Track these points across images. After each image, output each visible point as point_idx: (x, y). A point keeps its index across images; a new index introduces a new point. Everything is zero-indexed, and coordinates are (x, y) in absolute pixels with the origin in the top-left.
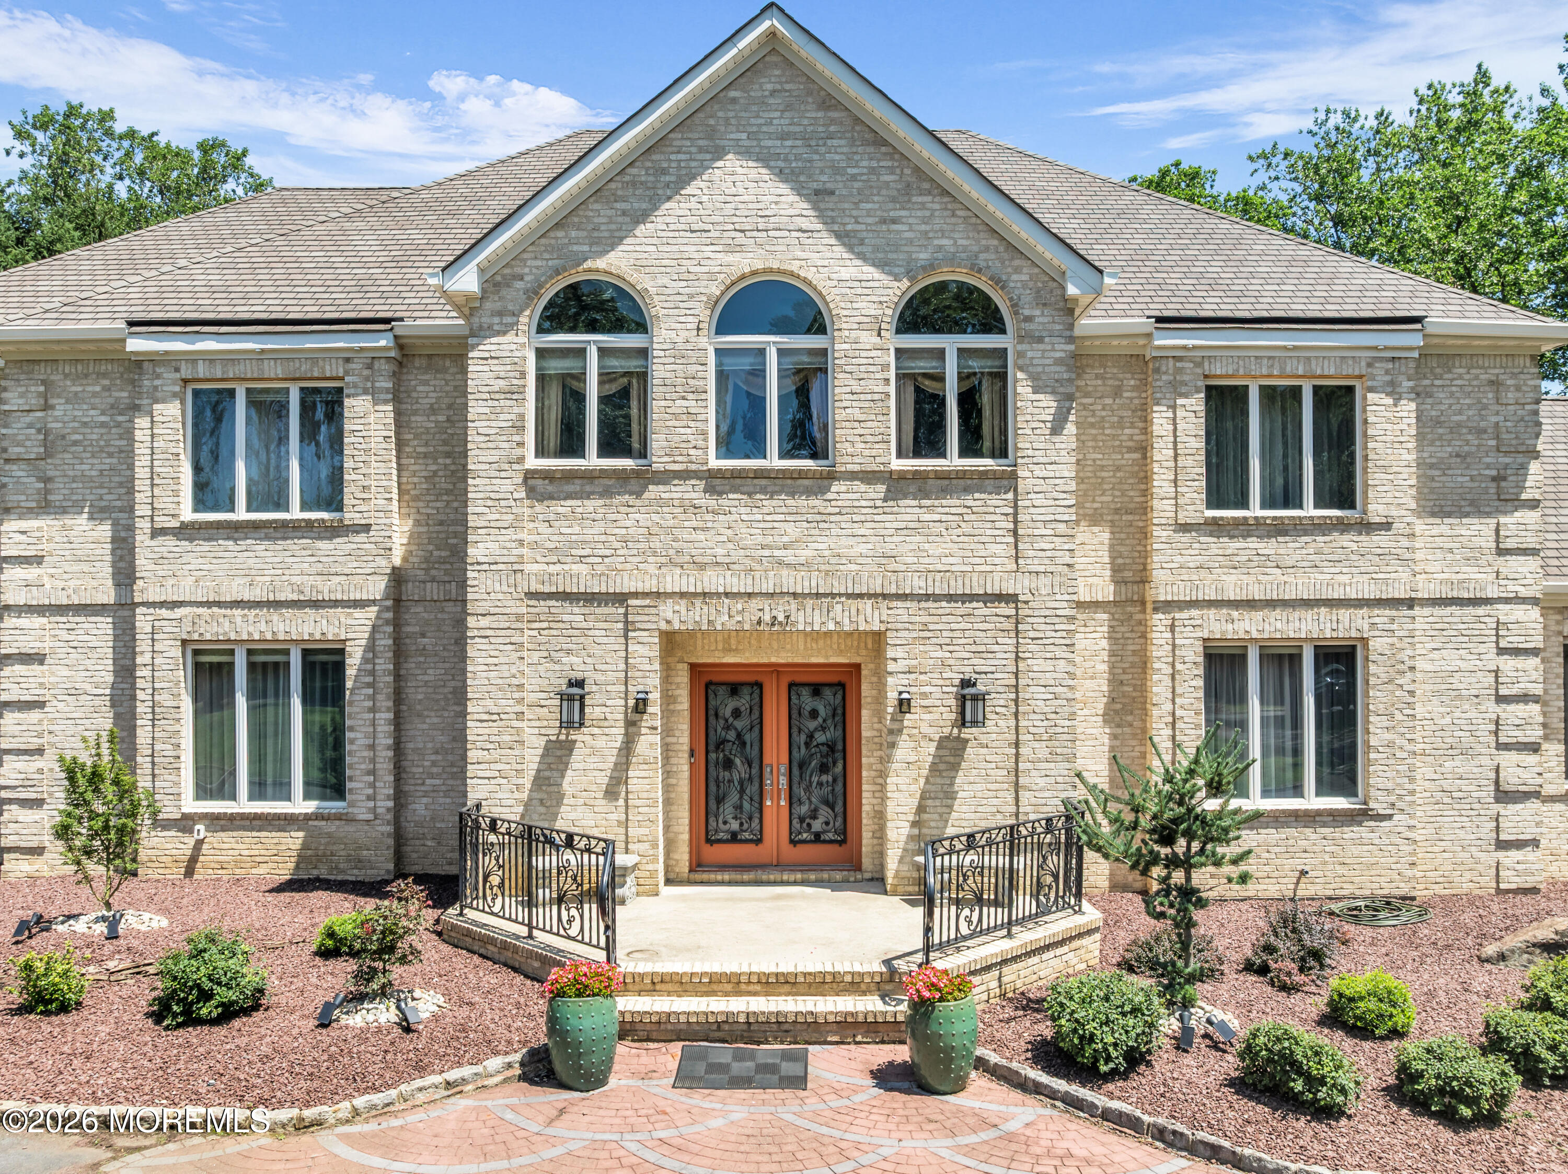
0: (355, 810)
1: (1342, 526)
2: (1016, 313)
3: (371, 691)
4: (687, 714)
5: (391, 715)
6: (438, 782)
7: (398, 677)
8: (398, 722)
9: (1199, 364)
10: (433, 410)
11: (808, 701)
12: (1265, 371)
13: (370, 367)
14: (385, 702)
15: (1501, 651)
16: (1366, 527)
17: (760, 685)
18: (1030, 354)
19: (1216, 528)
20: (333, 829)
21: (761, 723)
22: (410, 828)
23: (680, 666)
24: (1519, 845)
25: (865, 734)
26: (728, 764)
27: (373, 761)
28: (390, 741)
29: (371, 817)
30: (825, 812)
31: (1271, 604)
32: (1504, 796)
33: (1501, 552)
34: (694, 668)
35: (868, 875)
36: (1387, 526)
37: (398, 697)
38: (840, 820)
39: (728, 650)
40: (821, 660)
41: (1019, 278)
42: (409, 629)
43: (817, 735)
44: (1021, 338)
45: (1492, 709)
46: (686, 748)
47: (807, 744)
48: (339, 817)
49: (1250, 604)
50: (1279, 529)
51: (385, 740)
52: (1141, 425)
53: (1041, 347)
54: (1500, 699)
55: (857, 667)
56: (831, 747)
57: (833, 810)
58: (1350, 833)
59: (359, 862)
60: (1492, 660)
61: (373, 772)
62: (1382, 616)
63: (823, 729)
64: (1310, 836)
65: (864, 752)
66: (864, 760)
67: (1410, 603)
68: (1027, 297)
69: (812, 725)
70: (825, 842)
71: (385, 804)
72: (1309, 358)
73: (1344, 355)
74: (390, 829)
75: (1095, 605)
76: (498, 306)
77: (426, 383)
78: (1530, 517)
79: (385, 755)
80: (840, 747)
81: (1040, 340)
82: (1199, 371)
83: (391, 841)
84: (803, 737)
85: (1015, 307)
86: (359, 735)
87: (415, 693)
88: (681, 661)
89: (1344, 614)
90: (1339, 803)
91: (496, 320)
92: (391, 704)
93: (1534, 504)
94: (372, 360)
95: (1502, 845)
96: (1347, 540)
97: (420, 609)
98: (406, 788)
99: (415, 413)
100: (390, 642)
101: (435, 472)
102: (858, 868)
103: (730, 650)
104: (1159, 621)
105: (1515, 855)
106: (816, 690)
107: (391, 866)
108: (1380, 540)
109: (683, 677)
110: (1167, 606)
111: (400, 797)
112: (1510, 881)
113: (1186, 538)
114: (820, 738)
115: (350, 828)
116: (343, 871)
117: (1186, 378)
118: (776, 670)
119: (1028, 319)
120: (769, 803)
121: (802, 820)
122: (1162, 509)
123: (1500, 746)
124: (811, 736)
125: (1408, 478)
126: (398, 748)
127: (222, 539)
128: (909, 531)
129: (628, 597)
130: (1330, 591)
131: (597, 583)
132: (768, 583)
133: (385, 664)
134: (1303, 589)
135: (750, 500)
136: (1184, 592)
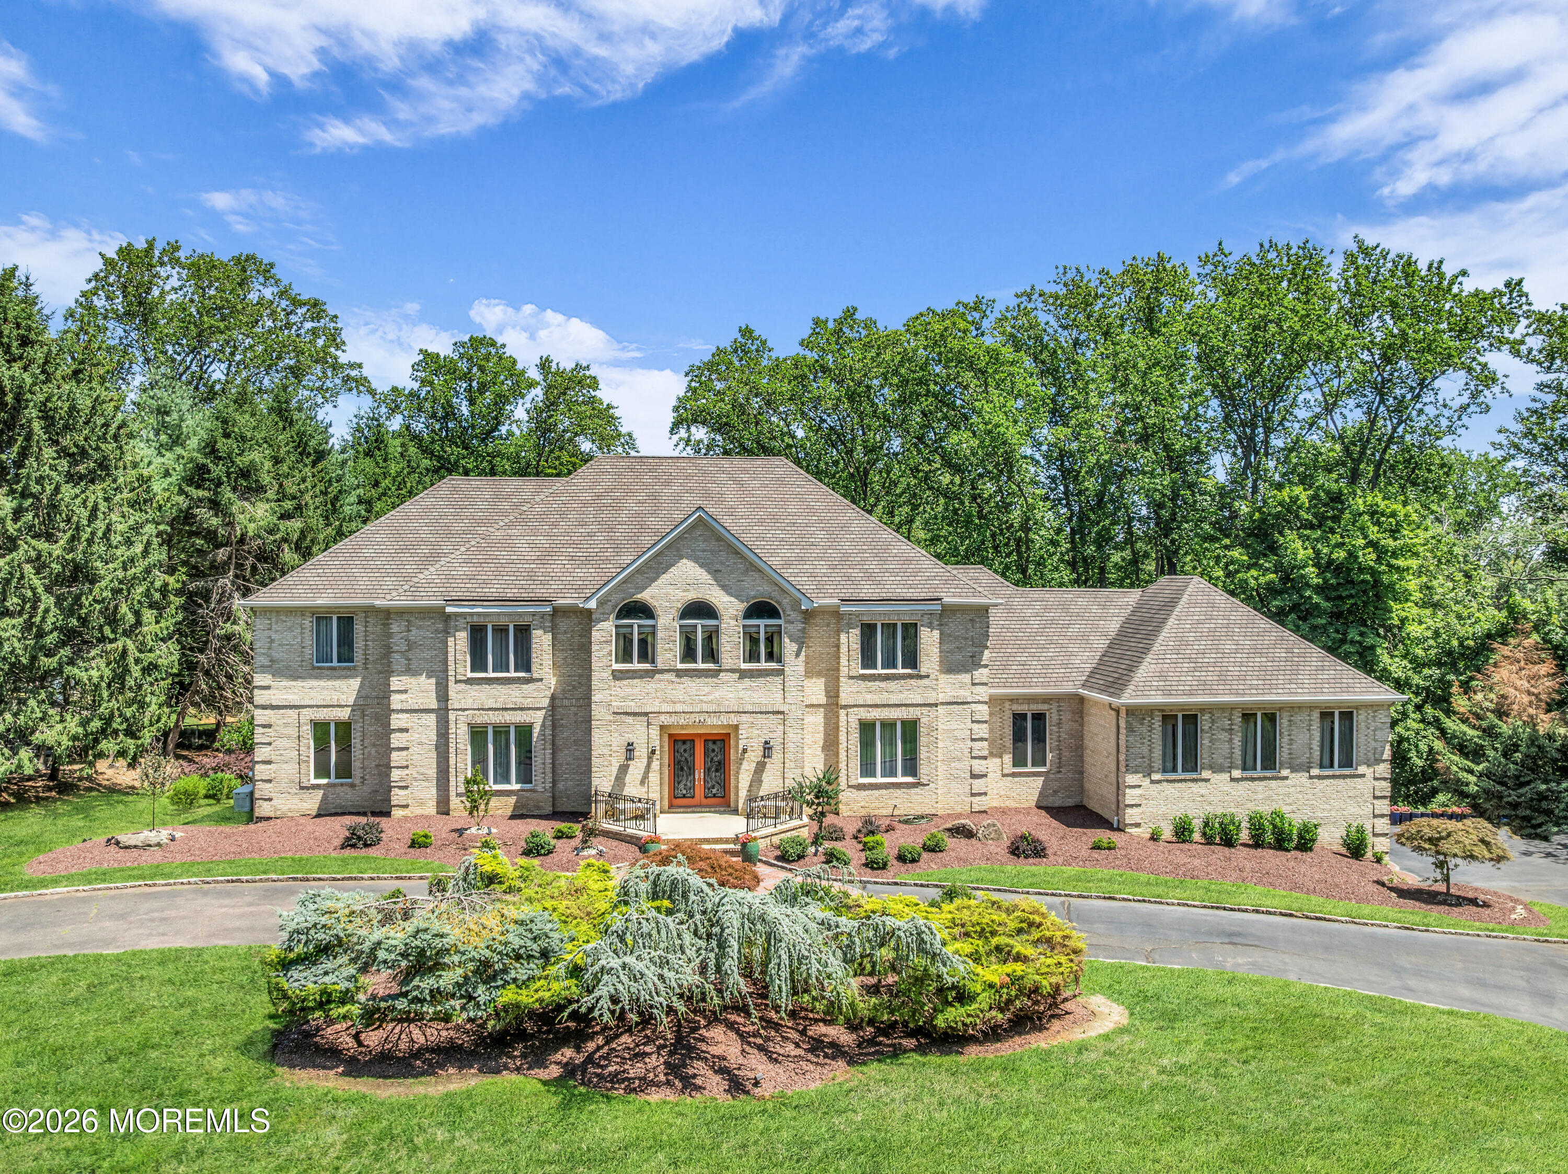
0: (537, 788)
1: (910, 676)
2: (785, 613)
3: (543, 742)
4: (668, 754)
5: (550, 751)
7: (553, 736)
8: (553, 754)
9: (857, 617)
10: (565, 632)
11: (711, 746)
12: (883, 619)
13: (542, 618)
14: (549, 746)
15: (973, 722)
16: (921, 677)
18: (789, 628)
19: (863, 678)
20: (529, 795)
21: (694, 754)
22: (557, 794)
23: (667, 737)
24: (980, 794)
25: (731, 759)
26: (682, 769)
27: (543, 769)
28: (550, 761)
29: (543, 790)
30: (717, 786)
31: (884, 706)
32: (974, 776)
33: (973, 684)
34: (670, 735)
35: (732, 809)
36: (928, 676)
37: (553, 744)
38: (723, 790)
39: (682, 729)
41: (785, 601)
42: (556, 717)
43: (714, 759)
44: (786, 621)
45: (969, 743)
46: (667, 764)
47: (711, 763)
48: (531, 790)
49: (876, 706)
50: (887, 678)
51: (548, 761)
52: (836, 638)
53: (793, 625)
54: (973, 740)
55: (729, 734)
56: (719, 763)
57: (720, 786)
58: (914, 791)
59: (539, 808)
60: (969, 725)
61: (544, 773)
62: (925, 710)
63: (717, 756)
64: (899, 792)
65: (731, 766)
66: (731, 768)
67: (936, 705)
68: (788, 608)
69: (713, 755)
71: (549, 785)
72: (899, 614)
73: (912, 613)
74: (550, 795)
75: (819, 706)
76: (602, 611)
77: (563, 622)
78: (985, 671)
79: (548, 766)
80: (723, 763)
81: (793, 622)
82: (857, 619)
84: (709, 759)
86: (539, 759)
87: (559, 742)
89: (911, 709)
90: (910, 779)
91: (601, 616)
92: (551, 747)
93: (986, 666)
94: (543, 615)
95: (973, 795)
96: (913, 682)
97: (560, 709)
98: (557, 779)
101: (566, 656)
102: (729, 806)
104: (842, 712)
105: (978, 798)
106: (714, 742)
107: (551, 809)
108: (925, 682)
110: (845, 707)
111: (554, 782)
112: (976, 808)
113: (852, 681)
114: (716, 759)
115: (535, 794)
116: (533, 811)
117: (853, 622)
118: (700, 735)
119: (789, 615)
122: (844, 671)
123: (972, 758)
124: (712, 759)
125: (936, 657)
126: (553, 764)
127: (484, 684)
128: (747, 689)
129: (648, 714)
130: (905, 701)
131: (638, 709)
132: (698, 707)
133: (548, 732)
134: (895, 701)
135: (692, 679)
136: (851, 702)
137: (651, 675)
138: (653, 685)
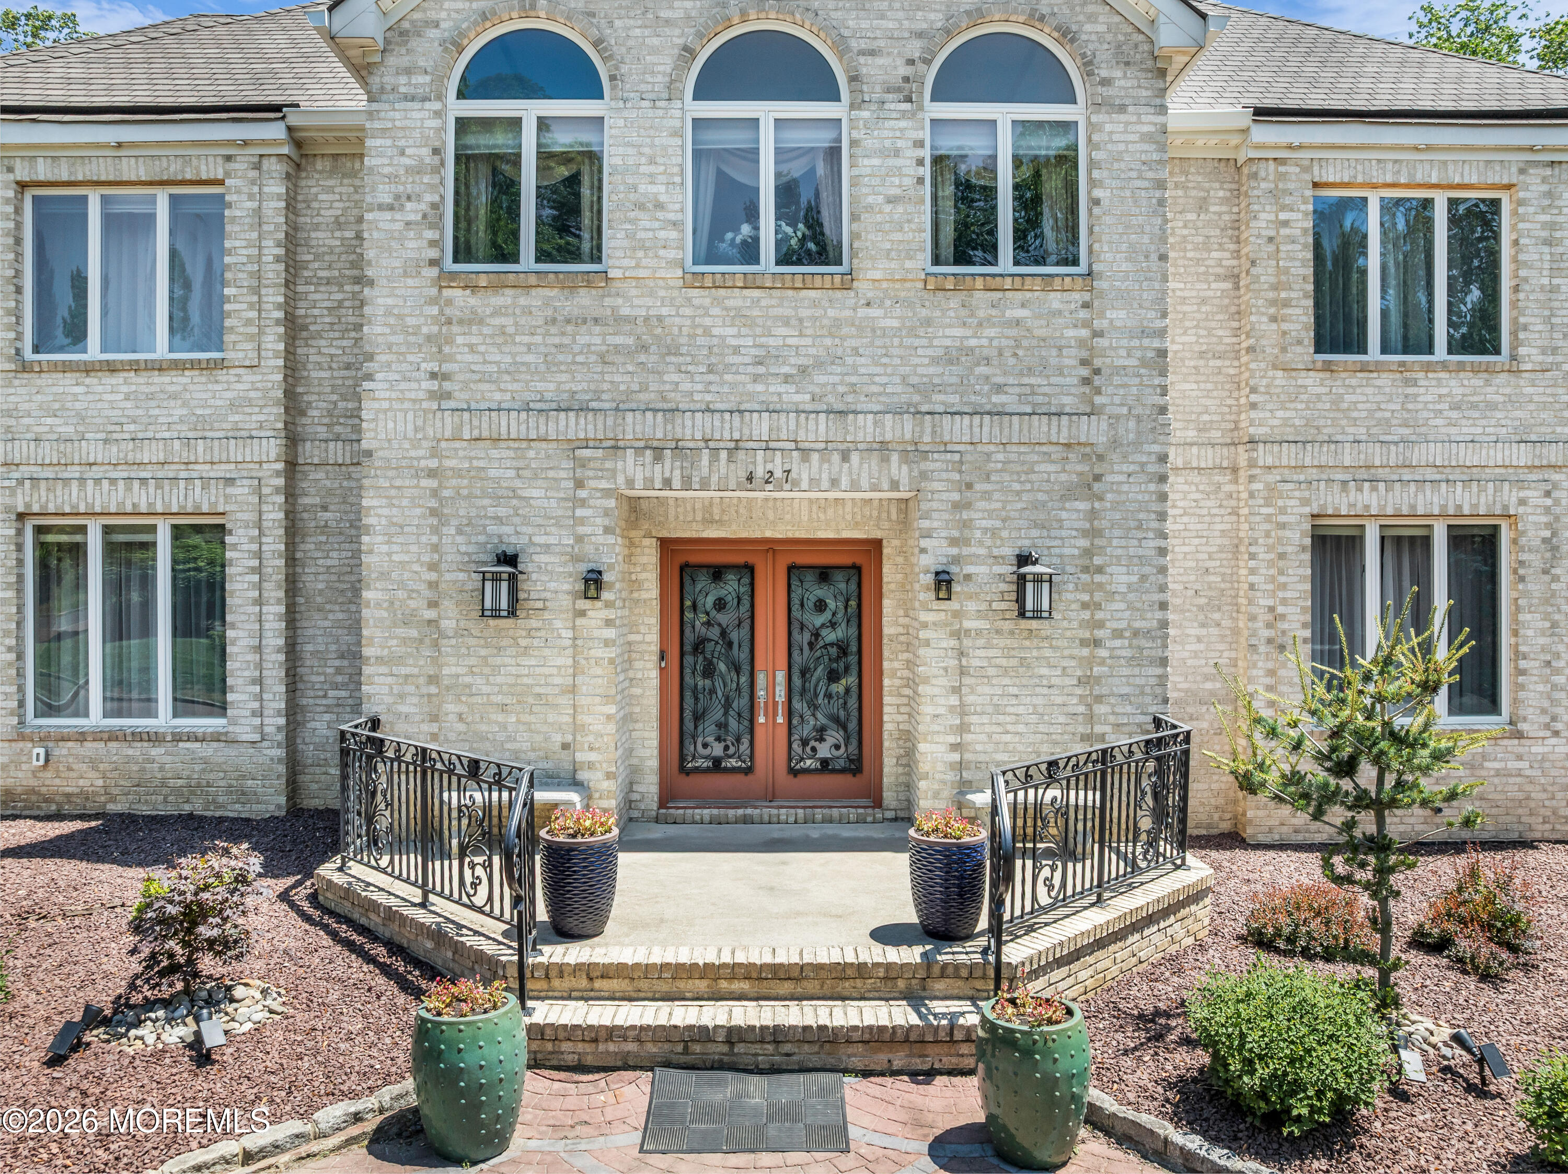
0: (237, 729)
1: (1485, 375)
2: (1090, 74)
3: (256, 578)
4: (656, 605)
5: (282, 609)
6: (343, 694)
7: (291, 560)
8: (292, 618)
9: (1307, 169)
10: (339, 224)
11: (812, 590)
12: (1389, 179)
13: (258, 167)
14: (275, 593)
16: (1515, 376)
17: (750, 569)
18: (1108, 127)
19: (1328, 374)
20: (210, 752)
21: (752, 618)
23: (647, 542)
25: (887, 630)
26: (709, 671)
27: (260, 666)
28: (281, 642)
29: (257, 737)
30: (834, 736)
31: (1396, 471)
34: (666, 545)
35: (890, 814)
36: (1542, 375)
37: (292, 585)
38: (854, 742)
39: (709, 521)
40: (831, 535)
41: (1094, 29)
42: (306, 500)
43: (824, 632)
44: (1096, 105)
46: (655, 648)
47: (811, 645)
48: (217, 738)
49: (1370, 472)
50: (1406, 378)
51: (275, 640)
52: (1233, 247)
53: (1122, 117)
55: (877, 544)
56: (842, 648)
57: (845, 728)
58: (1493, 760)
59: (243, 795)
61: (260, 681)
62: (1534, 488)
63: (833, 625)
65: (886, 653)
66: (886, 665)
68: (1104, 54)
69: (819, 620)
70: (834, 771)
71: (275, 722)
72: (1445, 163)
73: (1490, 158)
74: (281, 753)
76: (405, 61)
77: (330, 190)
79: (275, 659)
80: (854, 648)
81: (1122, 109)
82: (1307, 177)
83: (282, 769)
84: (807, 636)
85: (1088, 66)
86: (241, 634)
87: (315, 582)
88: (649, 535)
89: (1487, 485)
91: (403, 80)
92: (281, 594)
94: (260, 157)
96: (1491, 392)
97: (321, 475)
98: (304, 702)
99: (317, 227)
100: (281, 515)
101: (340, 302)
102: (878, 803)
103: (712, 522)
104: (1256, 494)
106: (824, 574)
107: (282, 800)
109: (650, 556)
110: (1266, 474)
111: (294, 713)
113: (1288, 387)
114: (830, 636)
115: (232, 751)
116: (222, 806)
117: (1291, 186)
118: (771, 547)
119: (1106, 82)
120: (762, 720)
121: (805, 743)
122: (1261, 351)
124: (816, 635)
126: (292, 649)
127: (67, 384)
128: (948, 359)
129: (575, 445)
130: (1469, 456)
131: (534, 426)
132: (761, 427)
133: (275, 544)
134: (1436, 453)
135: (738, 317)
136: (1288, 455)
137: (584, 300)
138: (591, 338)
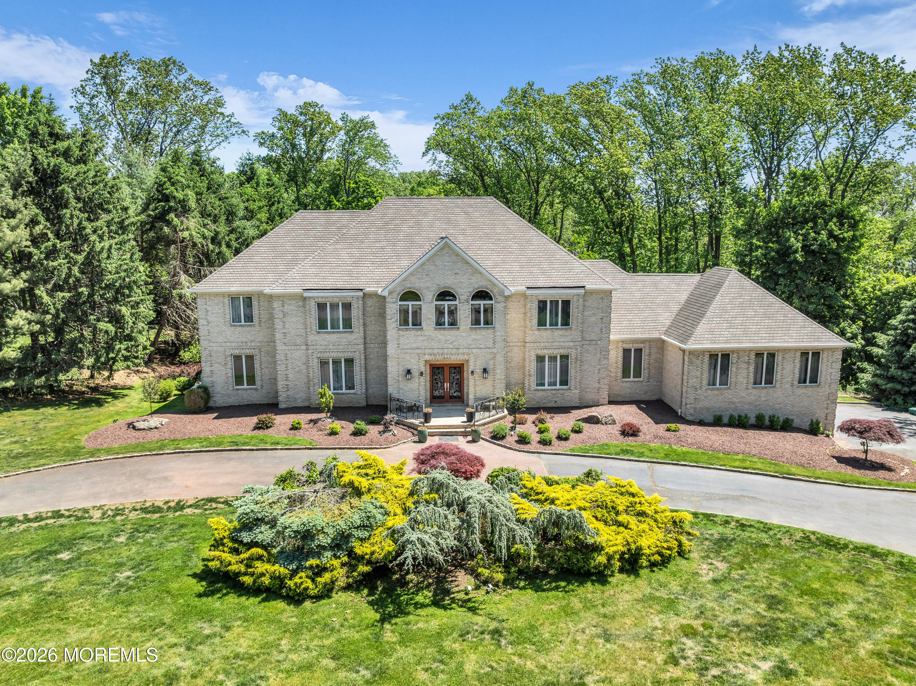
0: (357, 392)
1: (566, 330)
2: (495, 297)
3: (360, 368)
4: (429, 374)
5: (364, 373)
6: (374, 386)
7: (366, 364)
10: (371, 307)
11: (453, 371)
14: (363, 370)
16: (571, 330)
17: (443, 368)
18: (497, 306)
19: (540, 330)
21: (444, 375)
22: (369, 395)
25: (465, 378)
26: (437, 383)
28: (364, 378)
29: (361, 393)
31: (551, 348)
33: (601, 334)
34: (430, 365)
36: (575, 330)
37: (366, 368)
38: (460, 394)
40: (456, 363)
41: (496, 291)
42: (368, 354)
43: (455, 377)
46: (429, 381)
48: (354, 394)
49: (546, 348)
50: (552, 331)
52: (524, 308)
54: (600, 365)
55: (463, 364)
57: (458, 392)
58: (566, 393)
59: (359, 403)
60: (599, 357)
61: (361, 384)
62: (574, 349)
64: (558, 394)
65: (465, 381)
66: (465, 383)
68: (497, 294)
70: (457, 398)
71: (364, 391)
72: (560, 295)
73: (567, 294)
74: (365, 396)
76: (392, 297)
79: (363, 381)
80: (460, 380)
81: (499, 302)
83: (365, 398)
84: (452, 377)
86: (358, 377)
87: (369, 367)
88: (428, 364)
89: (566, 349)
90: (564, 387)
91: (391, 300)
94: (358, 298)
95: (599, 395)
96: (567, 333)
99: (367, 307)
100: (364, 356)
102: (463, 403)
104: (527, 351)
106: (455, 368)
107: (365, 403)
108: (574, 333)
109: (428, 367)
110: (528, 347)
111: (367, 389)
112: (601, 403)
113: (533, 333)
115: (357, 396)
116: (355, 405)
117: (533, 300)
118: (447, 365)
119: (497, 298)
120: (445, 390)
121: (452, 394)
122: (528, 327)
123: (600, 375)
125: (580, 320)
127: (326, 336)
128: (473, 340)
129: (418, 354)
130: (562, 344)
131: (412, 351)
132: (446, 351)
133: (363, 362)
134: (557, 344)
135: (442, 335)
136: (532, 345)
137: (419, 333)
138: (421, 338)
